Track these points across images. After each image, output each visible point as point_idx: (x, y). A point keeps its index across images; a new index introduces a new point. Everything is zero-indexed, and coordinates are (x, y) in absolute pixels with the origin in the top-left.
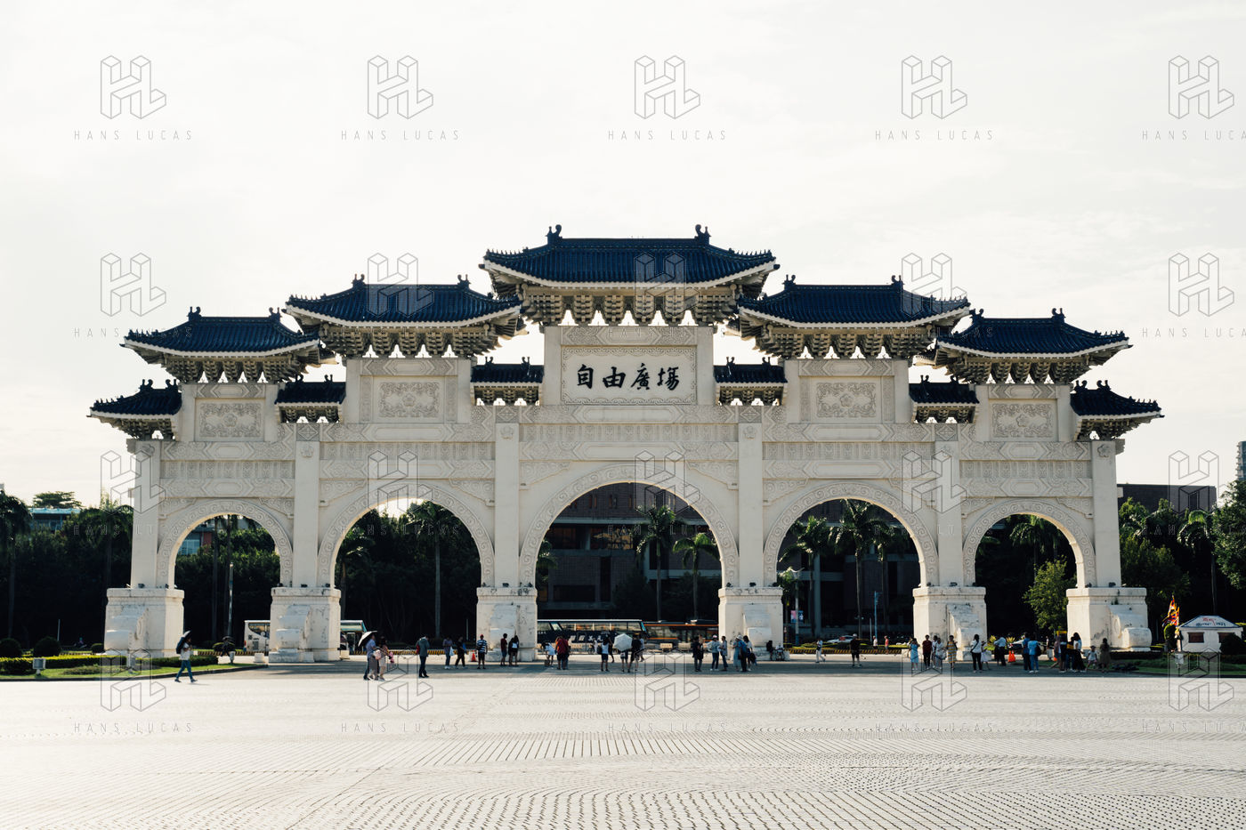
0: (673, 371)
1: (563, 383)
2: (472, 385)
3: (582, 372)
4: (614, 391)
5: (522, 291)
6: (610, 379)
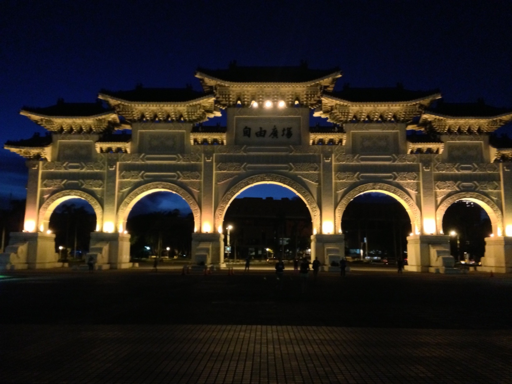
0: (289, 129)
1: (236, 135)
2: (192, 135)
3: (245, 130)
4: (261, 139)
5: (216, 89)
6: (259, 133)
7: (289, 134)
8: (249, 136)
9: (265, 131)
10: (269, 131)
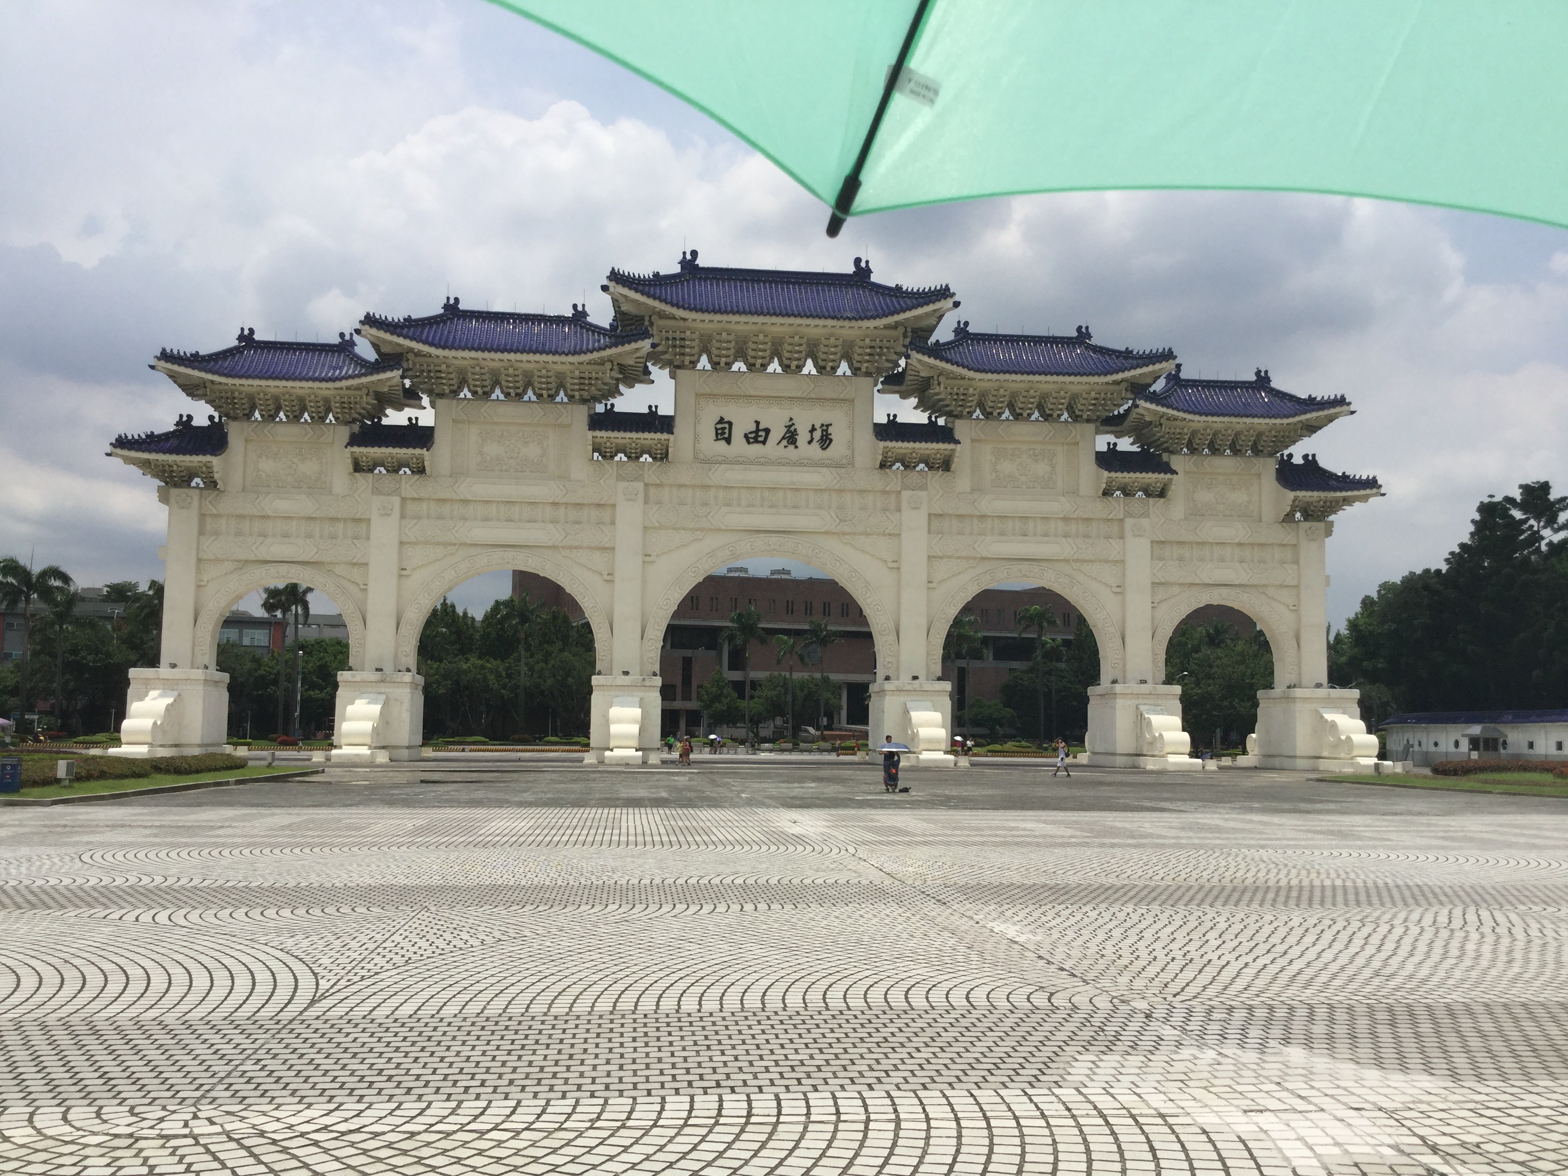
0: (825, 428)
1: (696, 438)
2: (590, 434)
3: (719, 426)
4: (756, 449)
5: (651, 324)
6: (753, 435)
7: (826, 441)
8: (728, 441)
9: (767, 431)
10: (778, 432)
